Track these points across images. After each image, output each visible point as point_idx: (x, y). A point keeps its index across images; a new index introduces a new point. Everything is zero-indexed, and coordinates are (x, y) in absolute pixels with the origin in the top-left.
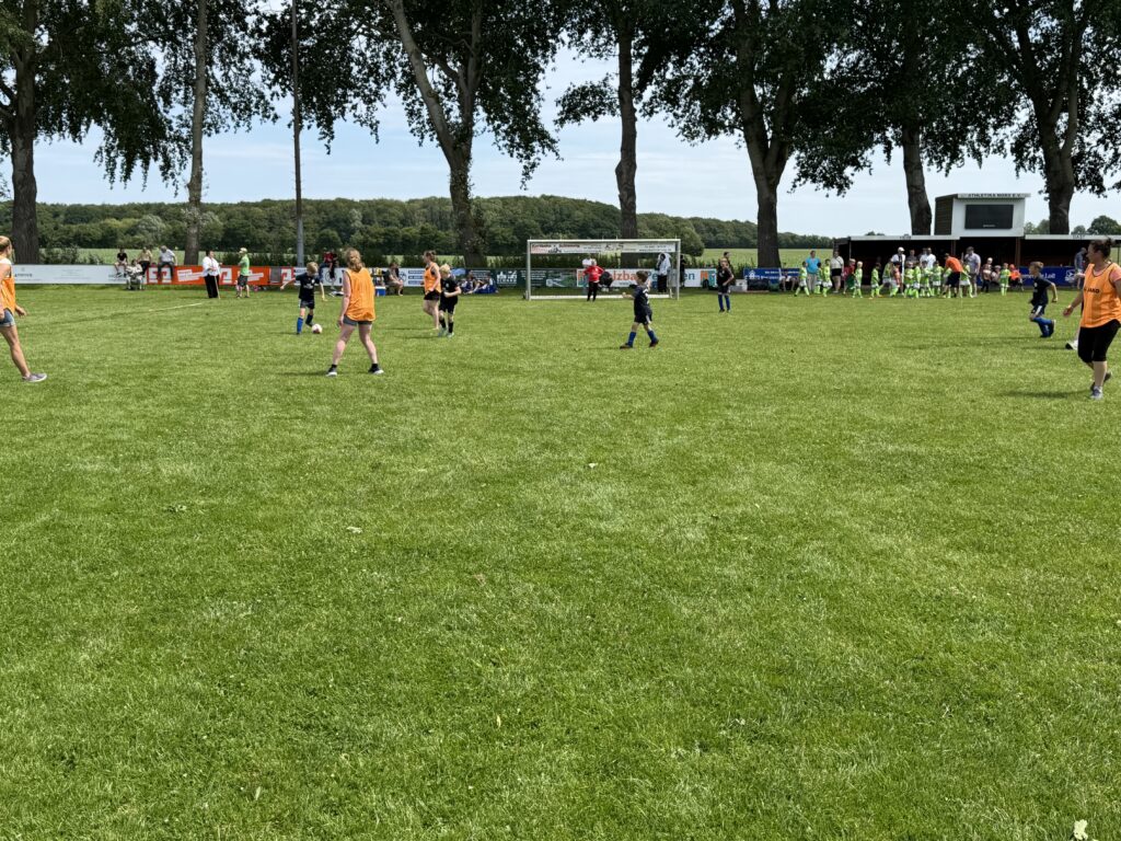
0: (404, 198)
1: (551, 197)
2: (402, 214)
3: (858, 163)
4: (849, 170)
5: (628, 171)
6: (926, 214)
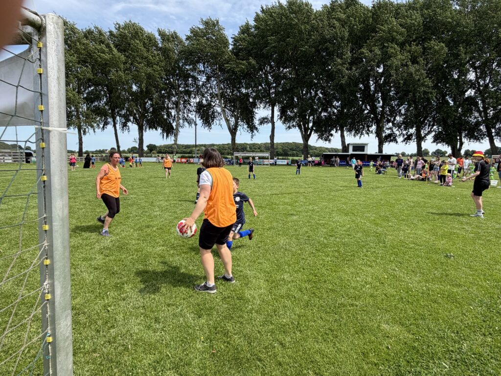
0: (260, 143)
3: (332, 135)
4: (330, 137)
5: (272, 137)
6: (345, 148)
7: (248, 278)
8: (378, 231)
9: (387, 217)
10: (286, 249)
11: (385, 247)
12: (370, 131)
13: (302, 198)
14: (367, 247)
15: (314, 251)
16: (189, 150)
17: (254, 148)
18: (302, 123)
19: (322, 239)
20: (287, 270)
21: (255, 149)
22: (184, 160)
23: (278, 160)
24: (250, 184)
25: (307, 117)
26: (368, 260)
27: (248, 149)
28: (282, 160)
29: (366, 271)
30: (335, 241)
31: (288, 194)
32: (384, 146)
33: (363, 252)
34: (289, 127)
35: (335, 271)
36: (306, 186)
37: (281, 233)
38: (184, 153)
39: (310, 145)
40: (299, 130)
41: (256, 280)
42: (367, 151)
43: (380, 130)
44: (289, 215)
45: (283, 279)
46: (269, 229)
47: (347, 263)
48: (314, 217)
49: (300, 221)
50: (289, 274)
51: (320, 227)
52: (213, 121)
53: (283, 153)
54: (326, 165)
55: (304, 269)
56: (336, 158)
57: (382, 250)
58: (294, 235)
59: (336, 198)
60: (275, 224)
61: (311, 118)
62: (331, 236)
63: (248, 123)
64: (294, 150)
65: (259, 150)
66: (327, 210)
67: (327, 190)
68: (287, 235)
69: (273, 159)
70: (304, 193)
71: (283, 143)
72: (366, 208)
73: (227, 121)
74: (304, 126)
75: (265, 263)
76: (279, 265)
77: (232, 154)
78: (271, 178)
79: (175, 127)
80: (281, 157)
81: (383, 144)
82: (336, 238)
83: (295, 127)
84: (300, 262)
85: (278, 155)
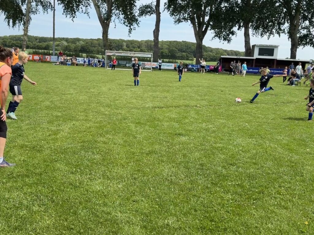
0: (140, 40)
1: (185, 41)
2: (138, 45)
3: (233, 33)
4: (231, 35)
5: (156, 32)
6: (249, 50)
7: (117, 224)
8: (293, 159)
9: (304, 141)
10: (171, 182)
11: (303, 181)
12: (281, 30)
13: (192, 113)
14: (280, 180)
15: (209, 186)
16: (44, 44)
17: (133, 46)
18: (195, 16)
19: (220, 168)
20: (173, 212)
21: (134, 48)
22: (37, 57)
23: (163, 64)
24: (126, 93)
25: (203, 8)
26: (282, 199)
27: (125, 47)
28: (168, 64)
29: (280, 214)
30: (237, 171)
31: (175, 107)
32: (298, 49)
33: (274, 188)
34: (179, 21)
35: (238, 214)
36: (199, 98)
37: (165, 159)
38: (38, 49)
39: (204, 46)
40: (192, 25)
41: (129, 227)
42: (277, 55)
43: (295, 29)
44: (176, 134)
45: (168, 225)
46: (150, 153)
47: (254, 203)
48: (209, 138)
49: (190, 143)
50: (175, 218)
51: (217, 152)
52: (78, 6)
53: (170, 54)
54: (224, 72)
55: (196, 211)
56: (237, 62)
57: (300, 185)
58: (183, 162)
59: (237, 115)
60: (157, 147)
61: (208, 9)
62: (231, 164)
63: (125, 13)
64: (184, 52)
65: (139, 50)
66: (226, 130)
67: (226, 103)
68: (174, 162)
69: (157, 62)
70: (196, 106)
71: (170, 42)
72: (276, 129)
73: (97, 7)
74: (199, 20)
75: (142, 201)
76: (162, 204)
77: (103, 53)
78: (153, 86)
79: (24, 11)
80: (167, 60)
81: (297, 48)
82: (238, 167)
83: (187, 20)
84: (190, 200)
85: (163, 56)
